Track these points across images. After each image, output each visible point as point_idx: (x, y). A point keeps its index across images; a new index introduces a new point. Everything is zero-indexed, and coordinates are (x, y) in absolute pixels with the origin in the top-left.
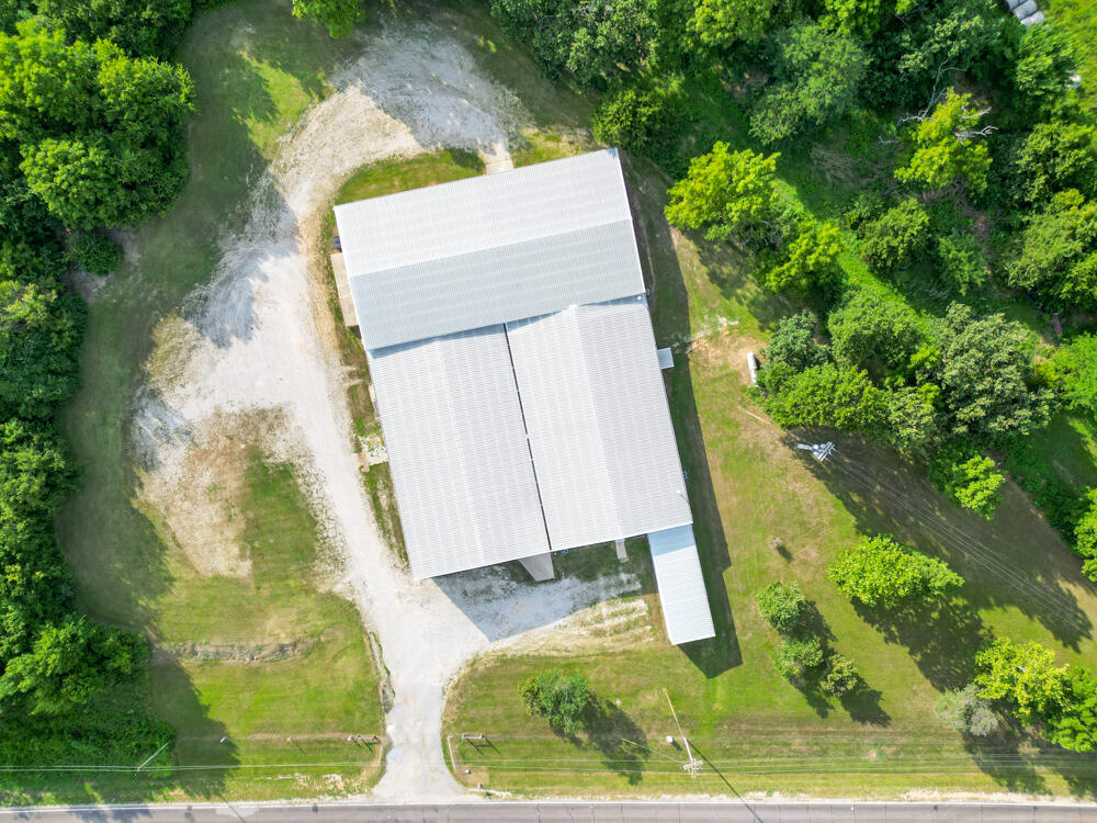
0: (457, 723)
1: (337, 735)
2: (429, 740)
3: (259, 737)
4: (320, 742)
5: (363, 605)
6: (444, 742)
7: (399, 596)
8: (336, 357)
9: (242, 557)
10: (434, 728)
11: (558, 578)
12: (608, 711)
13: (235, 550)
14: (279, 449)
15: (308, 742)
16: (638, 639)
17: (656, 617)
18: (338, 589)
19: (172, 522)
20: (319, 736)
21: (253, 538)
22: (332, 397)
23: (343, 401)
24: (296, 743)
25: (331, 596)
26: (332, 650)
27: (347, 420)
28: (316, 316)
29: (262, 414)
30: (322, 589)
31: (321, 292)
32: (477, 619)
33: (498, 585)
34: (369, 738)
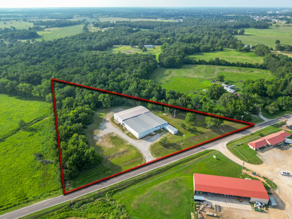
0: (153, 152)
1: (136, 160)
2: (150, 156)
3: (124, 164)
4: (134, 161)
5: (132, 144)
6: (152, 155)
7: (137, 142)
8: (118, 127)
9: (113, 145)
10: (150, 154)
11: (156, 134)
12: (172, 144)
13: (112, 145)
14: (114, 135)
15: (132, 162)
16: (170, 136)
17: (171, 133)
18: (128, 144)
19: (102, 145)
20: (133, 161)
21: (114, 143)
22: (119, 130)
23: (120, 130)
24: (131, 163)
25: (127, 145)
26: (130, 151)
27: (122, 131)
28: (113, 125)
29: (111, 133)
30: (126, 145)
31: (114, 124)
32: (149, 141)
33: (149, 137)
34: (141, 158)
